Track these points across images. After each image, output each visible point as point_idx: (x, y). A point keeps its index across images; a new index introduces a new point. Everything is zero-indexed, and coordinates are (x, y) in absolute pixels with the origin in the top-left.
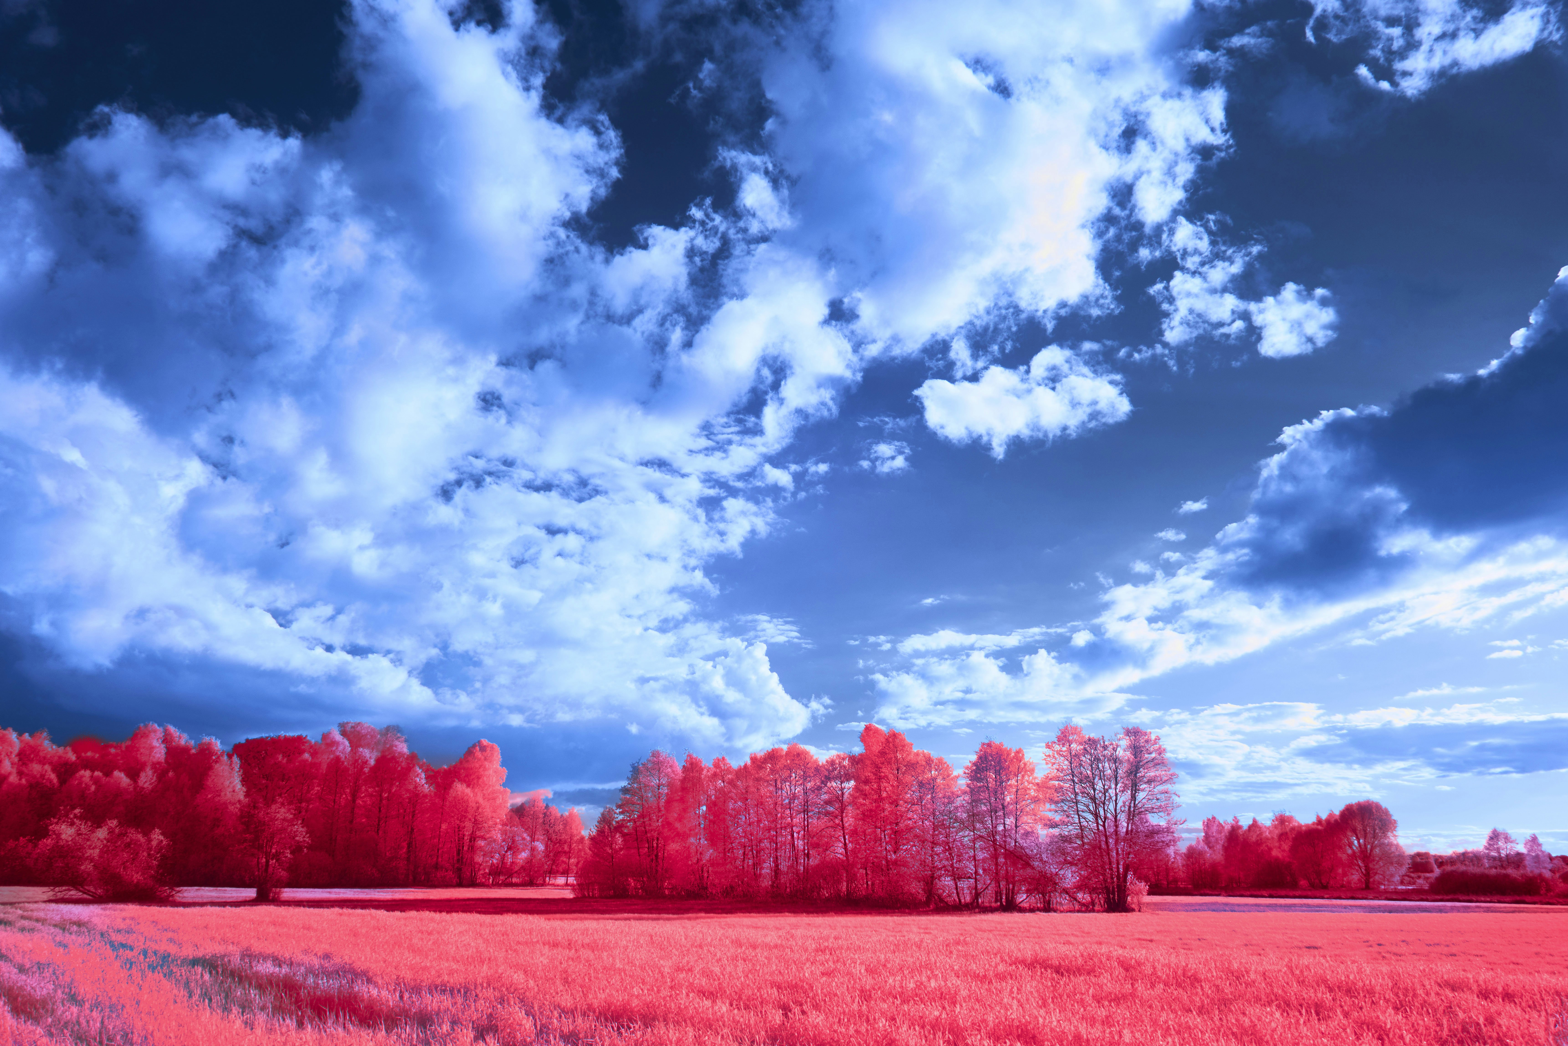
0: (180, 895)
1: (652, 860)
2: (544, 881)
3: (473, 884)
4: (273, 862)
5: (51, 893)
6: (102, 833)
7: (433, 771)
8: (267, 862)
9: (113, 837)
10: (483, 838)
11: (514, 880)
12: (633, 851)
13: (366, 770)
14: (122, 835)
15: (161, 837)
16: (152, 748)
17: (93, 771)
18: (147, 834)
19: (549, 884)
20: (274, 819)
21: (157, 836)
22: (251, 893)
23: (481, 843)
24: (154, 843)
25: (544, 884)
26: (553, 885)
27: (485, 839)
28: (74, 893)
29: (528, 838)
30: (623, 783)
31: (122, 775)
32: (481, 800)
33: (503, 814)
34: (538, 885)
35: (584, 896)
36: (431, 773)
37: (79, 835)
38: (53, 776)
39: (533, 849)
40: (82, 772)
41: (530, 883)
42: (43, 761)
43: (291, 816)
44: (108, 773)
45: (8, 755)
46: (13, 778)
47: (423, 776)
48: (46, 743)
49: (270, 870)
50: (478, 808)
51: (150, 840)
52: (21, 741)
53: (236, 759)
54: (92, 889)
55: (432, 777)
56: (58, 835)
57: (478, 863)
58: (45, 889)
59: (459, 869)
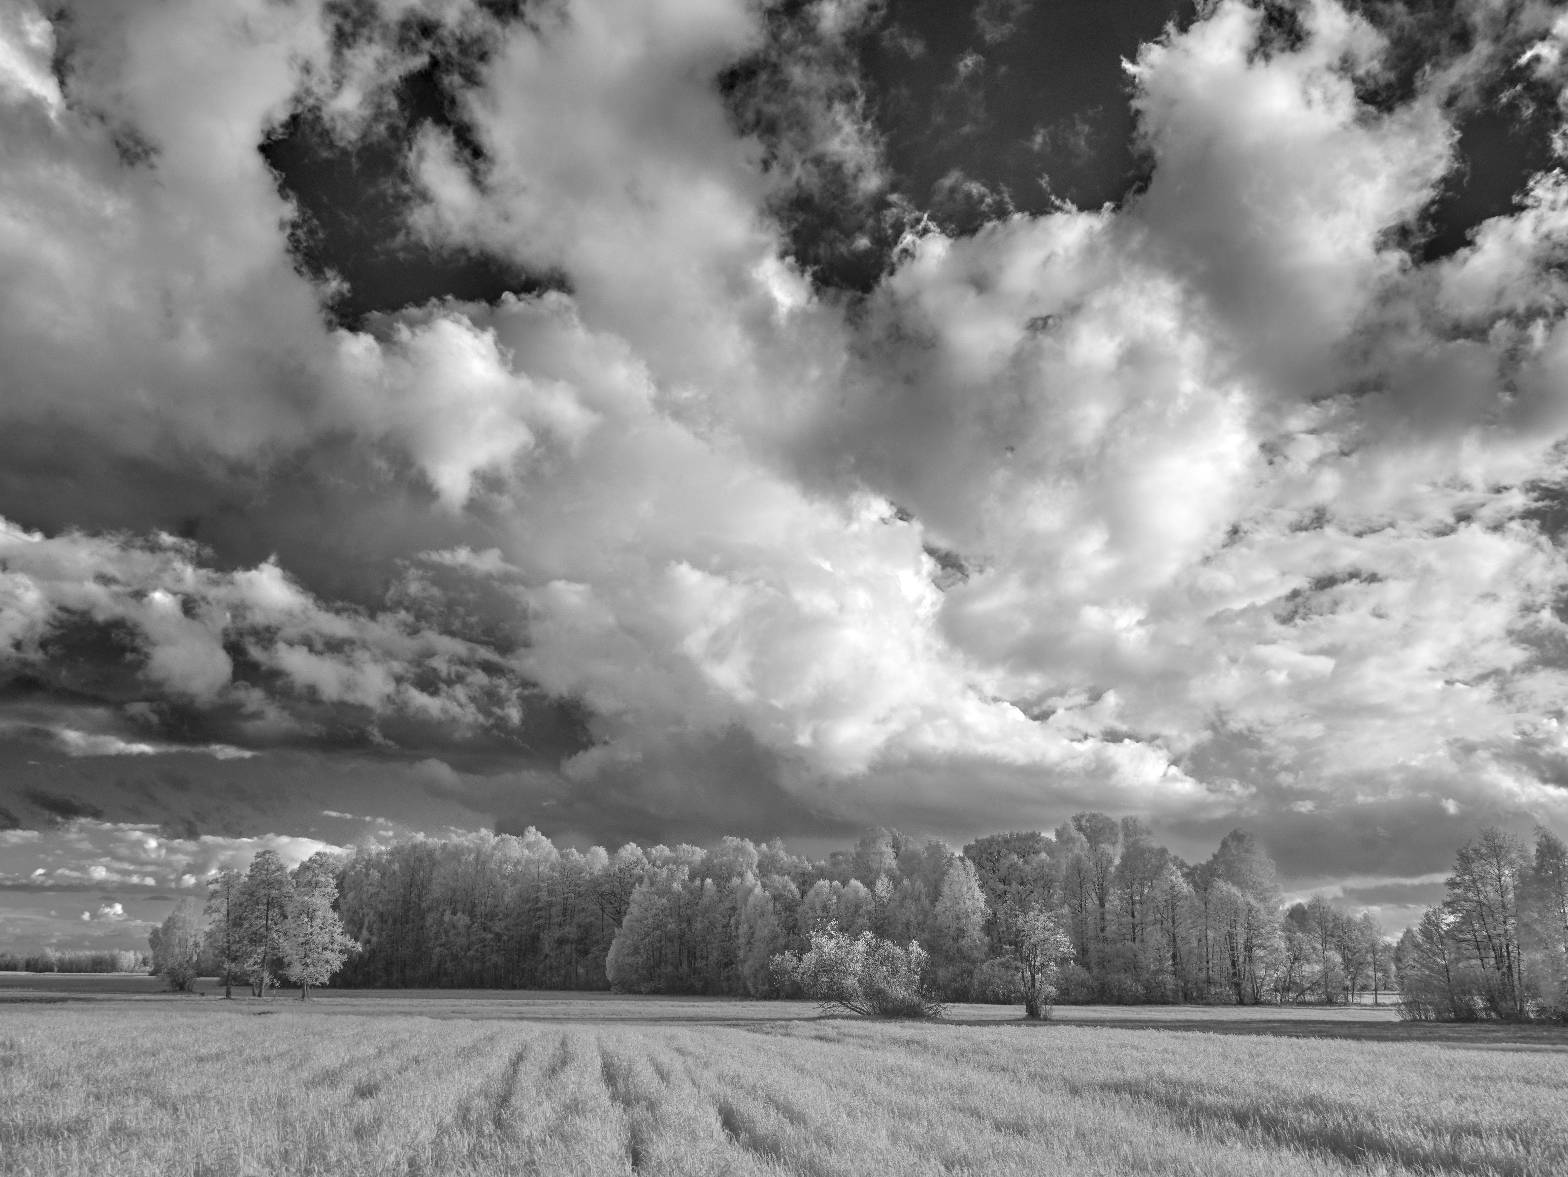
0: (947, 1012)
1: (1503, 974)
2: (1346, 999)
3: (1257, 1002)
4: (1038, 976)
5: (821, 1009)
6: (860, 946)
7: (1188, 867)
8: (1033, 976)
9: (872, 951)
10: (1261, 946)
11: (1308, 998)
12: (1473, 962)
13: (1112, 869)
14: (878, 947)
15: (920, 950)
16: (882, 854)
17: (831, 880)
18: (904, 946)
19: (1353, 1004)
20: (1033, 928)
21: (914, 947)
22: (1020, 1011)
23: (1261, 953)
24: (913, 956)
25: (1346, 1004)
26: (1359, 1004)
27: (1265, 948)
28: (842, 1010)
29: (1319, 947)
30: (1451, 875)
31: (859, 883)
32: (1252, 901)
33: (1280, 917)
34: (1339, 1005)
35: (1414, 1020)
36: (1185, 870)
37: (839, 948)
38: (793, 887)
39: (1326, 960)
40: (821, 882)
41: (1329, 1002)
42: (782, 872)
43: (1052, 925)
44: (845, 883)
45: (750, 866)
46: (758, 890)
47: (1179, 873)
48: (782, 854)
49: (1037, 985)
50: (1250, 911)
51: (908, 953)
52: (759, 852)
53: (968, 862)
54: (859, 1005)
55: (1190, 875)
56: (820, 948)
57: (1260, 978)
58: (815, 1004)
59: (1238, 985)
